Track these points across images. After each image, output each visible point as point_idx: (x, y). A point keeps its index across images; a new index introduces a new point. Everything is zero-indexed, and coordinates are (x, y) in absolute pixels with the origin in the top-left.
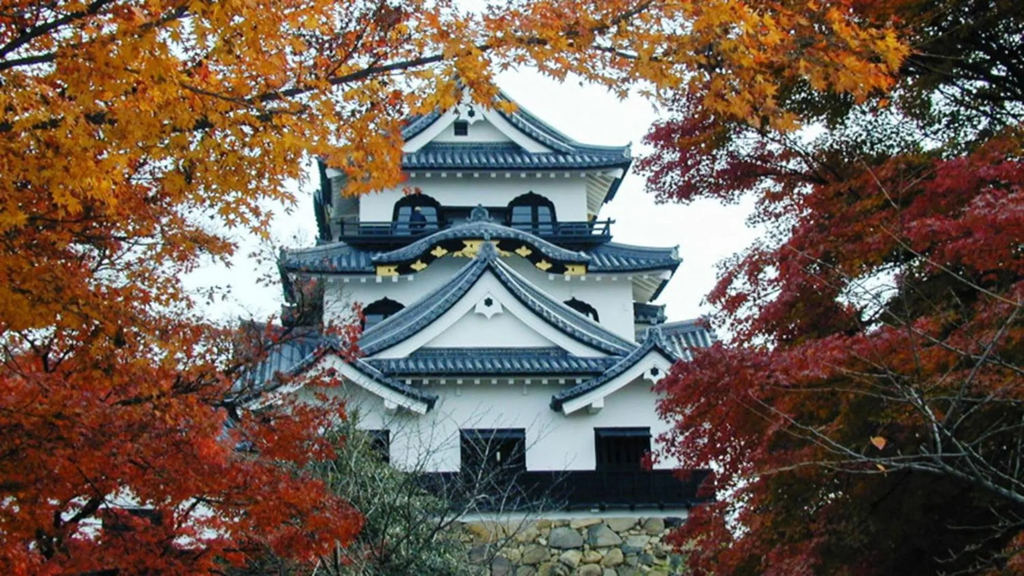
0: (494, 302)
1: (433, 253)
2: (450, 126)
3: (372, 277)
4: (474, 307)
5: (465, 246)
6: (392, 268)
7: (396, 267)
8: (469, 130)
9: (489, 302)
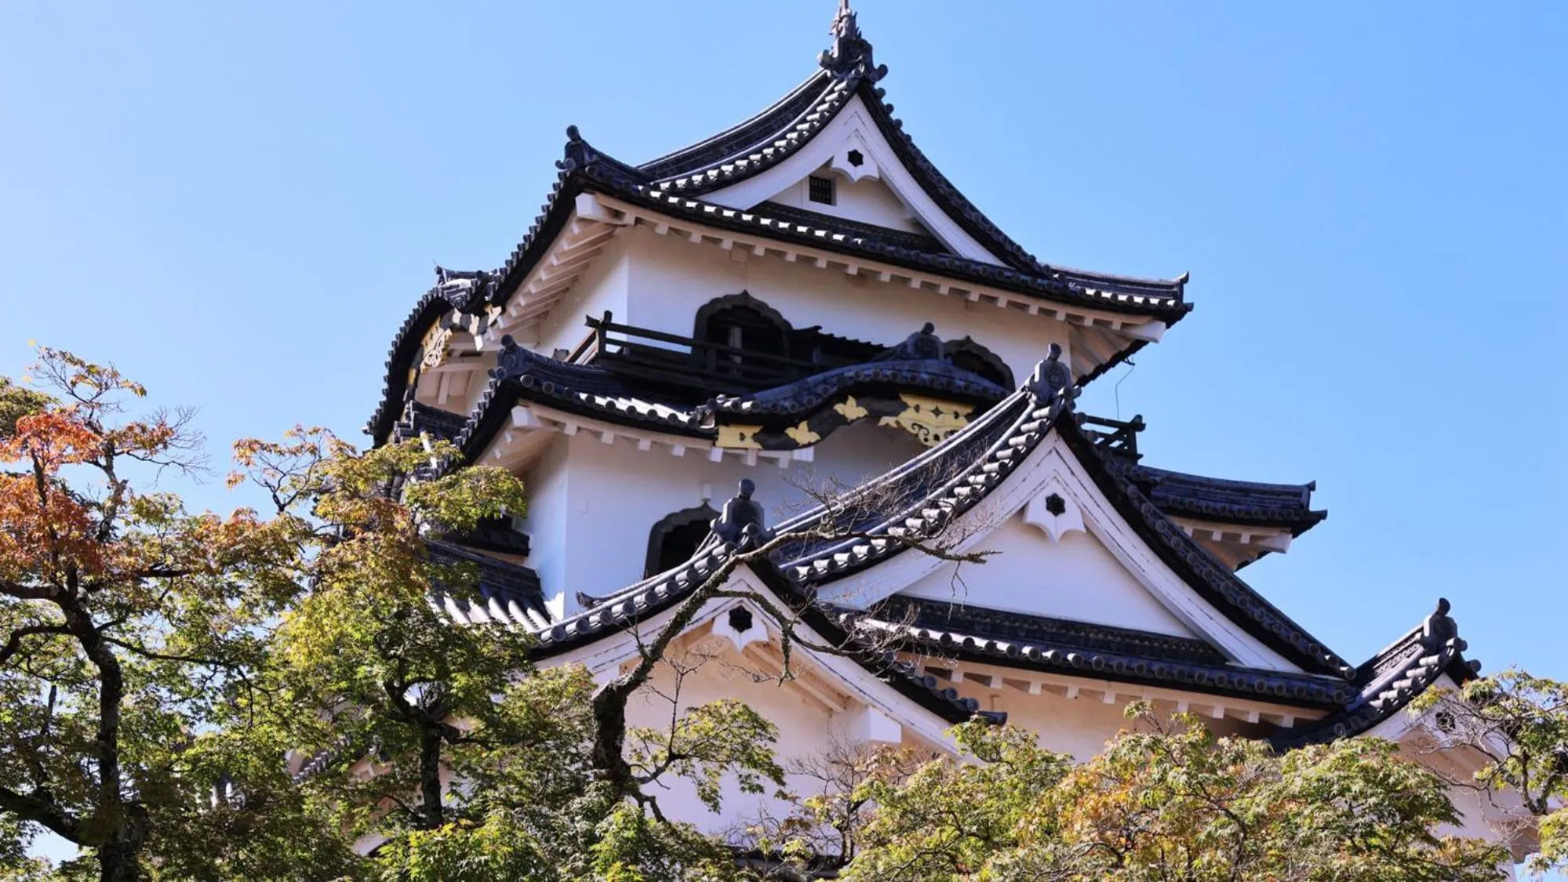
0: (1069, 505)
1: (839, 408)
2: (801, 182)
3: (701, 444)
4: (1022, 511)
5: (905, 407)
6: (749, 432)
7: (757, 430)
8: (840, 196)
9: (1056, 505)
